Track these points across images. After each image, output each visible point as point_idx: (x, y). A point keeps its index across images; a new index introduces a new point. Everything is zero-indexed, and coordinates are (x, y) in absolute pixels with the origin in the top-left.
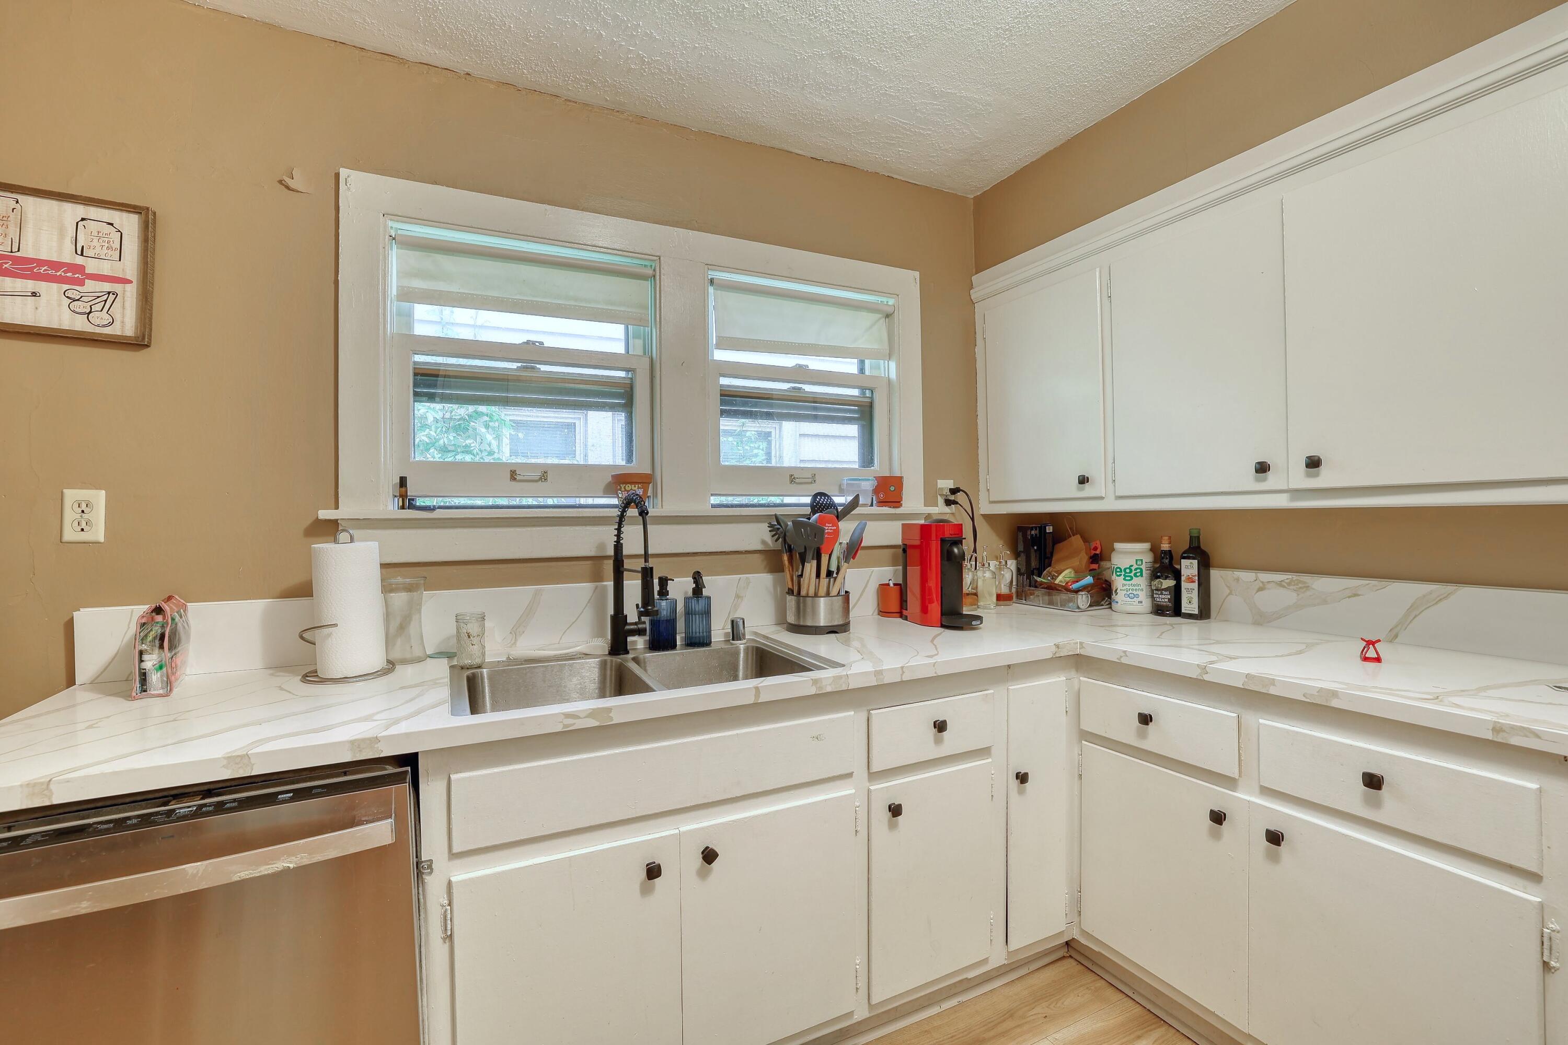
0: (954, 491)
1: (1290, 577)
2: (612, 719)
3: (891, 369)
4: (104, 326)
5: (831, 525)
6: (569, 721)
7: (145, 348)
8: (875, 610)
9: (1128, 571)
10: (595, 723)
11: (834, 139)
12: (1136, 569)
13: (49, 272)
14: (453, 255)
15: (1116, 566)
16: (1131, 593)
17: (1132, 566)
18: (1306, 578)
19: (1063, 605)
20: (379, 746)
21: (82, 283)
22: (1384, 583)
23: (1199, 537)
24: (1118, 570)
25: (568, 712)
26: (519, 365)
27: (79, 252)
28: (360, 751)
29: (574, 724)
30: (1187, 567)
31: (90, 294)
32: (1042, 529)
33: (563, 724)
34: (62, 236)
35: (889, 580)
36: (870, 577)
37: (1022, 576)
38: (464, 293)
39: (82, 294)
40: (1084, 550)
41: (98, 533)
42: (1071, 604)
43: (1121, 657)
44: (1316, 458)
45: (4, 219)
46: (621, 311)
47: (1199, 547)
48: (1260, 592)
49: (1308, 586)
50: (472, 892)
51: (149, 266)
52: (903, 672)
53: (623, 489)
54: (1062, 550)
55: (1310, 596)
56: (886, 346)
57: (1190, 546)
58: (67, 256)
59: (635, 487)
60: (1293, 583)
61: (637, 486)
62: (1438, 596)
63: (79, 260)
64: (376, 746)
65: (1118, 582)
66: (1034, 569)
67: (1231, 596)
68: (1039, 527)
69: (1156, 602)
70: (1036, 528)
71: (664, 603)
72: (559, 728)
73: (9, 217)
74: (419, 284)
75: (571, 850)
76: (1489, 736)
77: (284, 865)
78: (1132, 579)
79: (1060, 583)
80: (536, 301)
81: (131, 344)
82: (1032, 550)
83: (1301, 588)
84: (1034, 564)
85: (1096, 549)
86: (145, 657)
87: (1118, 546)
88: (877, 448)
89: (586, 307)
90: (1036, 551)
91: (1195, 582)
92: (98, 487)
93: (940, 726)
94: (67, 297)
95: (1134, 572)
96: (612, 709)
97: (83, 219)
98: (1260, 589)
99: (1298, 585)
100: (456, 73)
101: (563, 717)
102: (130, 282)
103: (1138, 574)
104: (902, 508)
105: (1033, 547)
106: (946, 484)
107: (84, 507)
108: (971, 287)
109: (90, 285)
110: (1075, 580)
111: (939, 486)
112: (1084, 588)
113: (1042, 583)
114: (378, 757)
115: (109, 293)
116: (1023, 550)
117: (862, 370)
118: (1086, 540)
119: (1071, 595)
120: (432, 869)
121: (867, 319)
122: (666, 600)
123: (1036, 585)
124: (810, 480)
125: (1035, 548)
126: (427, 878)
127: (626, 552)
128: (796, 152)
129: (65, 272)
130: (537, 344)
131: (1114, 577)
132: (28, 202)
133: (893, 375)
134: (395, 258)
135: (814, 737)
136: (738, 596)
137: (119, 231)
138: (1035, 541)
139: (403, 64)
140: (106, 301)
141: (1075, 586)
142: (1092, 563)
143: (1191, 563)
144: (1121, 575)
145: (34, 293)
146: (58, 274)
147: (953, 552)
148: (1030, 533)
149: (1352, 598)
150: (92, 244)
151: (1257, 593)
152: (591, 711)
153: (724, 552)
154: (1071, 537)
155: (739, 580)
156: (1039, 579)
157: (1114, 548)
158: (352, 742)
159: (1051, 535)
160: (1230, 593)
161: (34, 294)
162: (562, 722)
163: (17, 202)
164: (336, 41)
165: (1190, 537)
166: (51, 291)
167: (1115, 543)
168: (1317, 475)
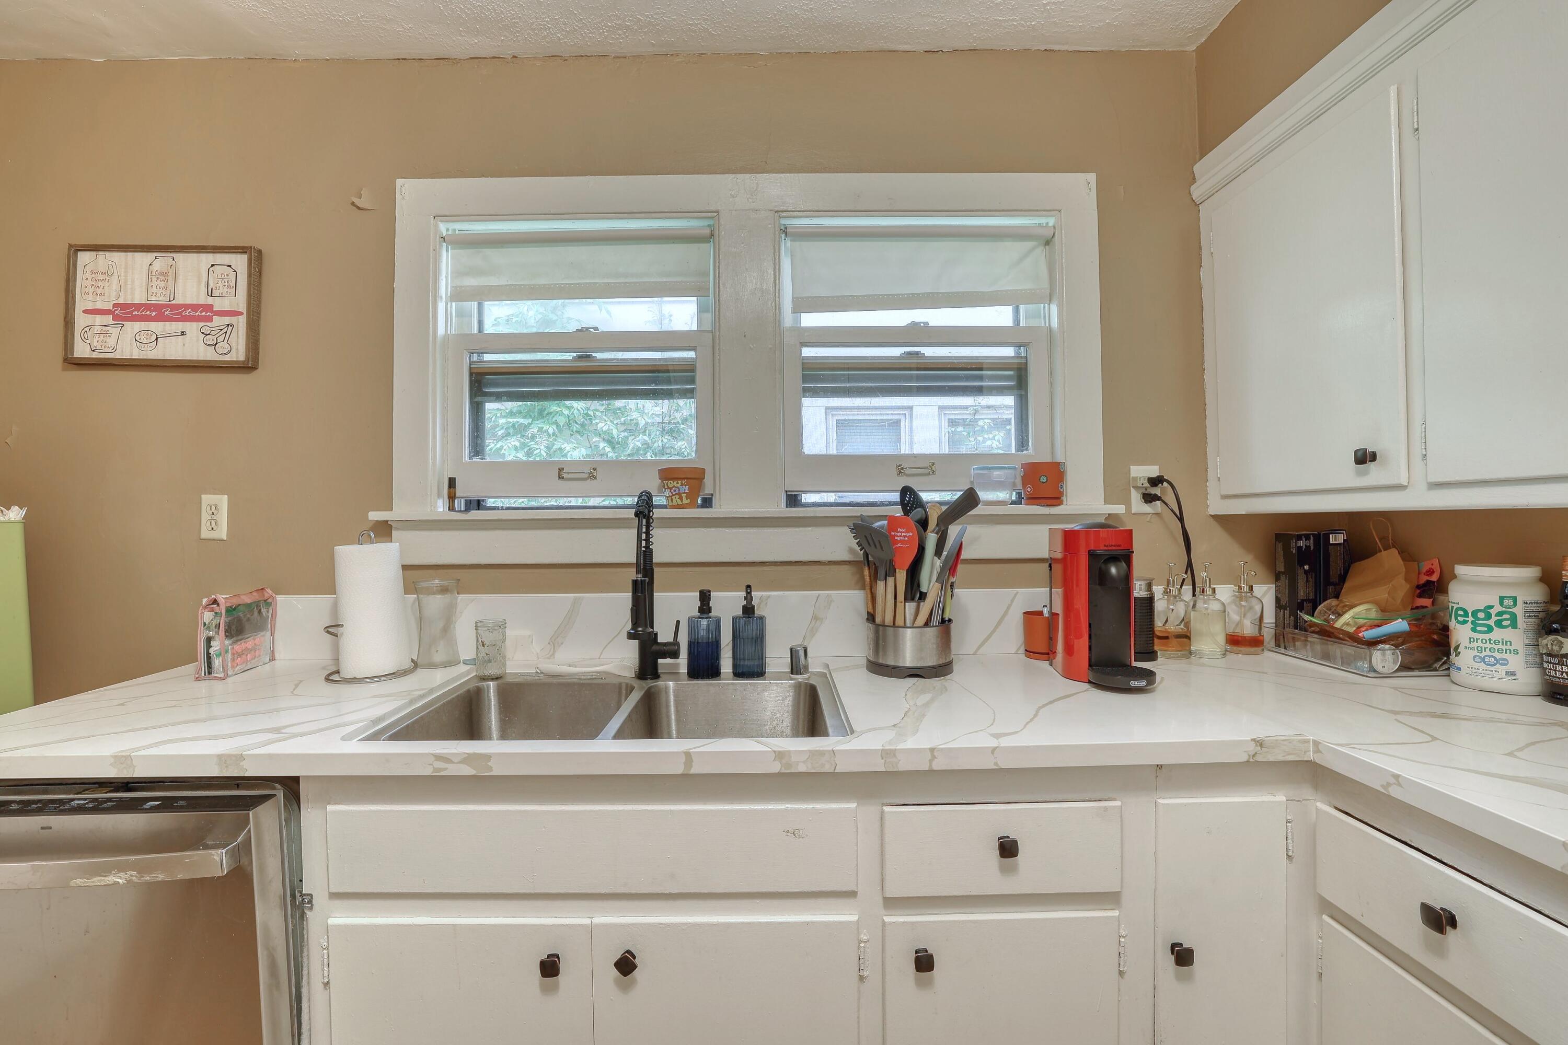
0: (1155, 481)
2: (491, 769)
3: (1052, 315)
4: (225, 354)
5: (904, 530)
6: (439, 765)
7: (253, 371)
8: (1021, 645)
9: (1481, 615)
10: (467, 770)
11: (942, 15)
12: (1499, 614)
13: (191, 314)
14: (502, 247)
15: (1456, 606)
16: (1490, 656)
17: (1491, 607)
19: (1346, 663)
20: (245, 764)
21: (210, 319)
24: (1461, 612)
25: (439, 754)
26: (575, 354)
27: (210, 295)
28: (226, 767)
29: (446, 769)
31: (216, 329)
32: (1321, 539)
33: (434, 767)
34: (199, 282)
35: (1044, 607)
36: (1012, 601)
37: (1282, 611)
38: (512, 285)
39: (212, 329)
40: (1404, 574)
41: (222, 533)
42: (1360, 664)
43: (1389, 784)
45: (166, 275)
46: (677, 282)
50: (347, 940)
51: (252, 297)
52: (934, 757)
53: (666, 487)
54: (1362, 572)
56: (1046, 285)
58: (203, 299)
59: (678, 483)
61: (680, 482)
63: (210, 301)
64: (241, 764)
65: (1461, 634)
66: (1303, 601)
68: (1313, 534)
69: (1547, 677)
70: (1307, 537)
71: (704, 622)
72: (428, 771)
73: (169, 272)
74: (471, 282)
75: (460, 916)
77: (115, 880)
78: (1490, 629)
79: (1344, 628)
80: (584, 283)
81: (240, 367)
82: (1299, 572)
84: (1303, 591)
85: (1430, 572)
86: (213, 643)
87: (1462, 570)
88: (1032, 424)
89: (638, 282)
90: (1306, 572)
92: (223, 494)
93: (1008, 849)
94: (203, 333)
95: (1494, 618)
96: (491, 757)
97: (213, 265)
100: (504, 59)
101: (433, 758)
102: (241, 314)
103: (1504, 623)
104: (1061, 507)
105: (1302, 565)
106: (1143, 472)
107: (213, 508)
108: (1194, 180)
109: (218, 321)
110: (1376, 622)
111: (1133, 474)
112: (1392, 639)
113: (1313, 625)
114: (243, 775)
115: (228, 325)
116: (1283, 570)
117: (1017, 320)
118: (1408, 555)
119: (1364, 650)
120: (312, 905)
121: (1014, 249)
122: (707, 618)
123: (1304, 628)
124: (926, 471)
125: (1306, 567)
126: (309, 913)
127: (656, 559)
128: (901, 49)
129: (201, 312)
130: (592, 330)
131: (1453, 624)
132: (180, 257)
133: (1055, 324)
134: (447, 259)
135: (788, 832)
136: (815, 618)
137: (235, 271)
138: (1303, 556)
139: (456, 64)
140: (226, 332)
141: (1368, 634)
142: (1420, 596)
144: (1465, 622)
145: (182, 332)
146: (197, 314)
147: (1108, 571)
148: (1296, 544)
150: (218, 286)
152: (467, 755)
153: (801, 562)
154: (1380, 551)
155: (818, 598)
156: (1307, 618)
157: (1455, 574)
158: (220, 757)
159: (1341, 549)
161: (183, 334)
162: (432, 765)
163: (173, 260)
164: (399, 59)
166: (192, 328)
167: (1456, 566)
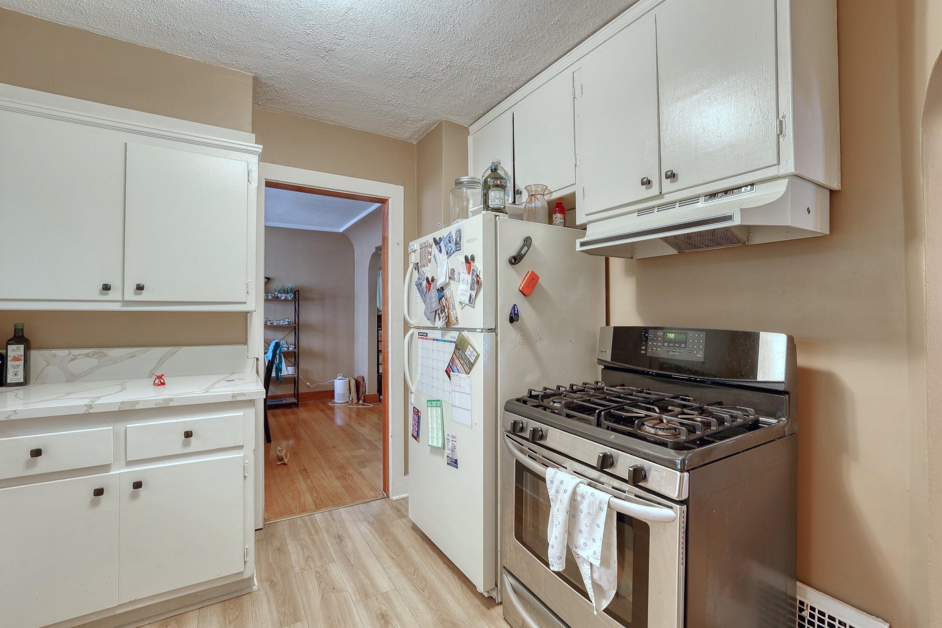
1: (94, 350)
18: (105, 350)
22: (148, 349)
23: (22, 330)
30: (13, 350)
44: (142, 285)
47: (23, 336)
48: (72, 362)
49: (106, 355)
55: (107, 360)
57: (15, 336)
60: (96, 354)
62: (172, 352)
67: (49, 366)
76: (231, 400)
83: (101, 356)
91: (21, 360)
98: (72, 360)
99: (99, 355)
143: (18, 347)
149: (132, 358)
151: (70, 363)
160: (48, 365)
165: (15, 329)
168: (141, 294)
